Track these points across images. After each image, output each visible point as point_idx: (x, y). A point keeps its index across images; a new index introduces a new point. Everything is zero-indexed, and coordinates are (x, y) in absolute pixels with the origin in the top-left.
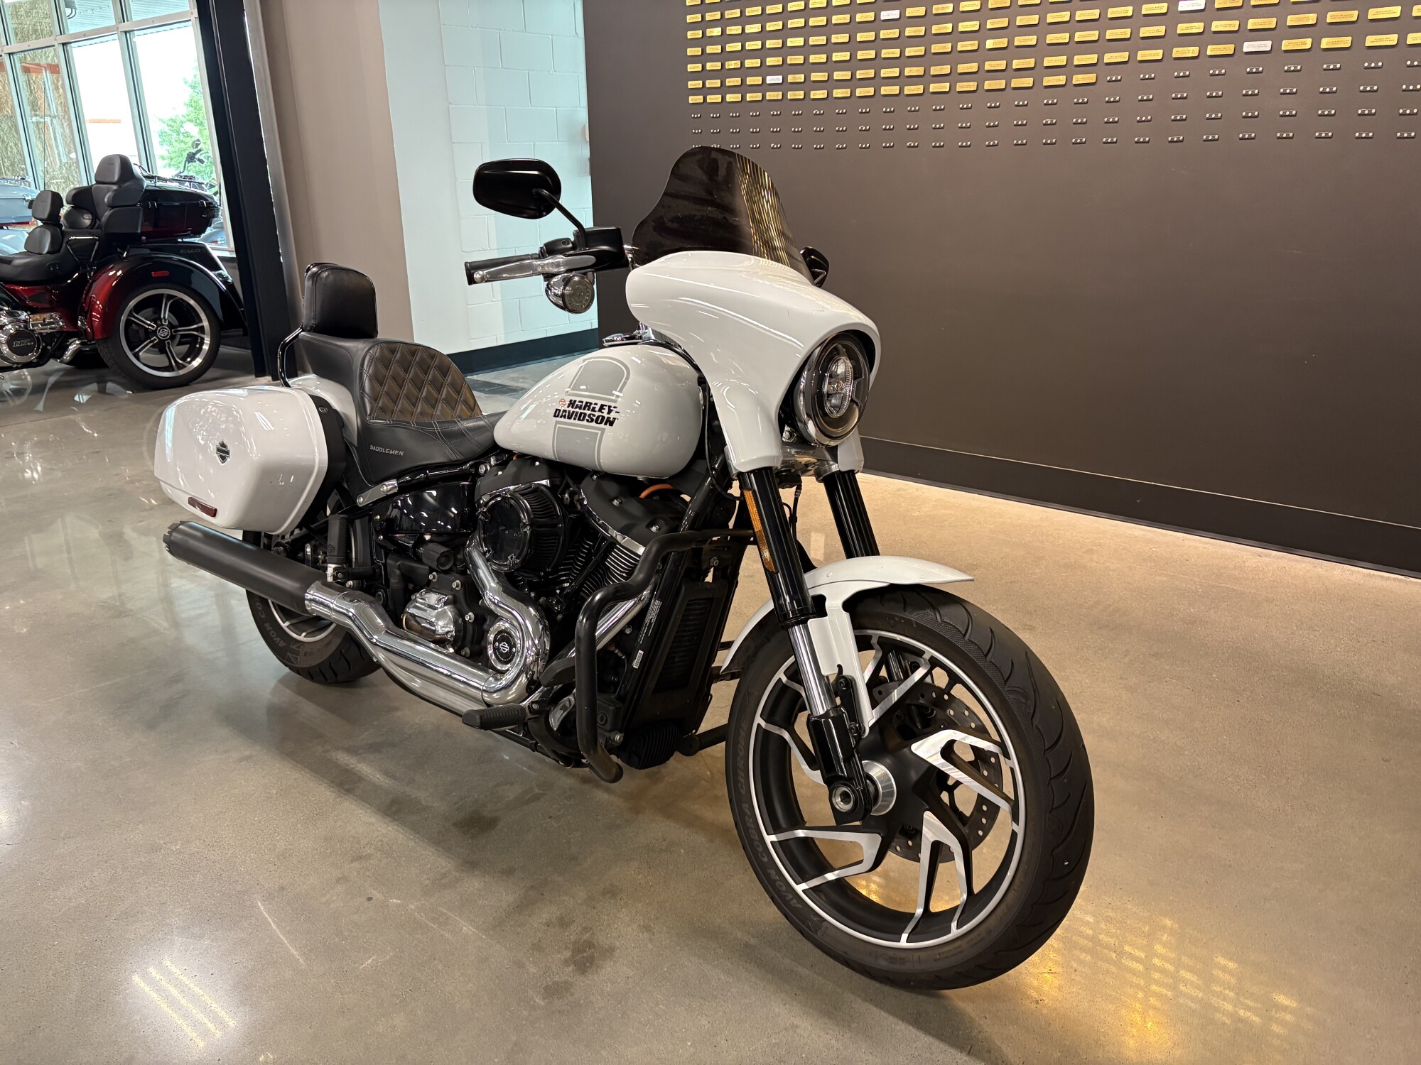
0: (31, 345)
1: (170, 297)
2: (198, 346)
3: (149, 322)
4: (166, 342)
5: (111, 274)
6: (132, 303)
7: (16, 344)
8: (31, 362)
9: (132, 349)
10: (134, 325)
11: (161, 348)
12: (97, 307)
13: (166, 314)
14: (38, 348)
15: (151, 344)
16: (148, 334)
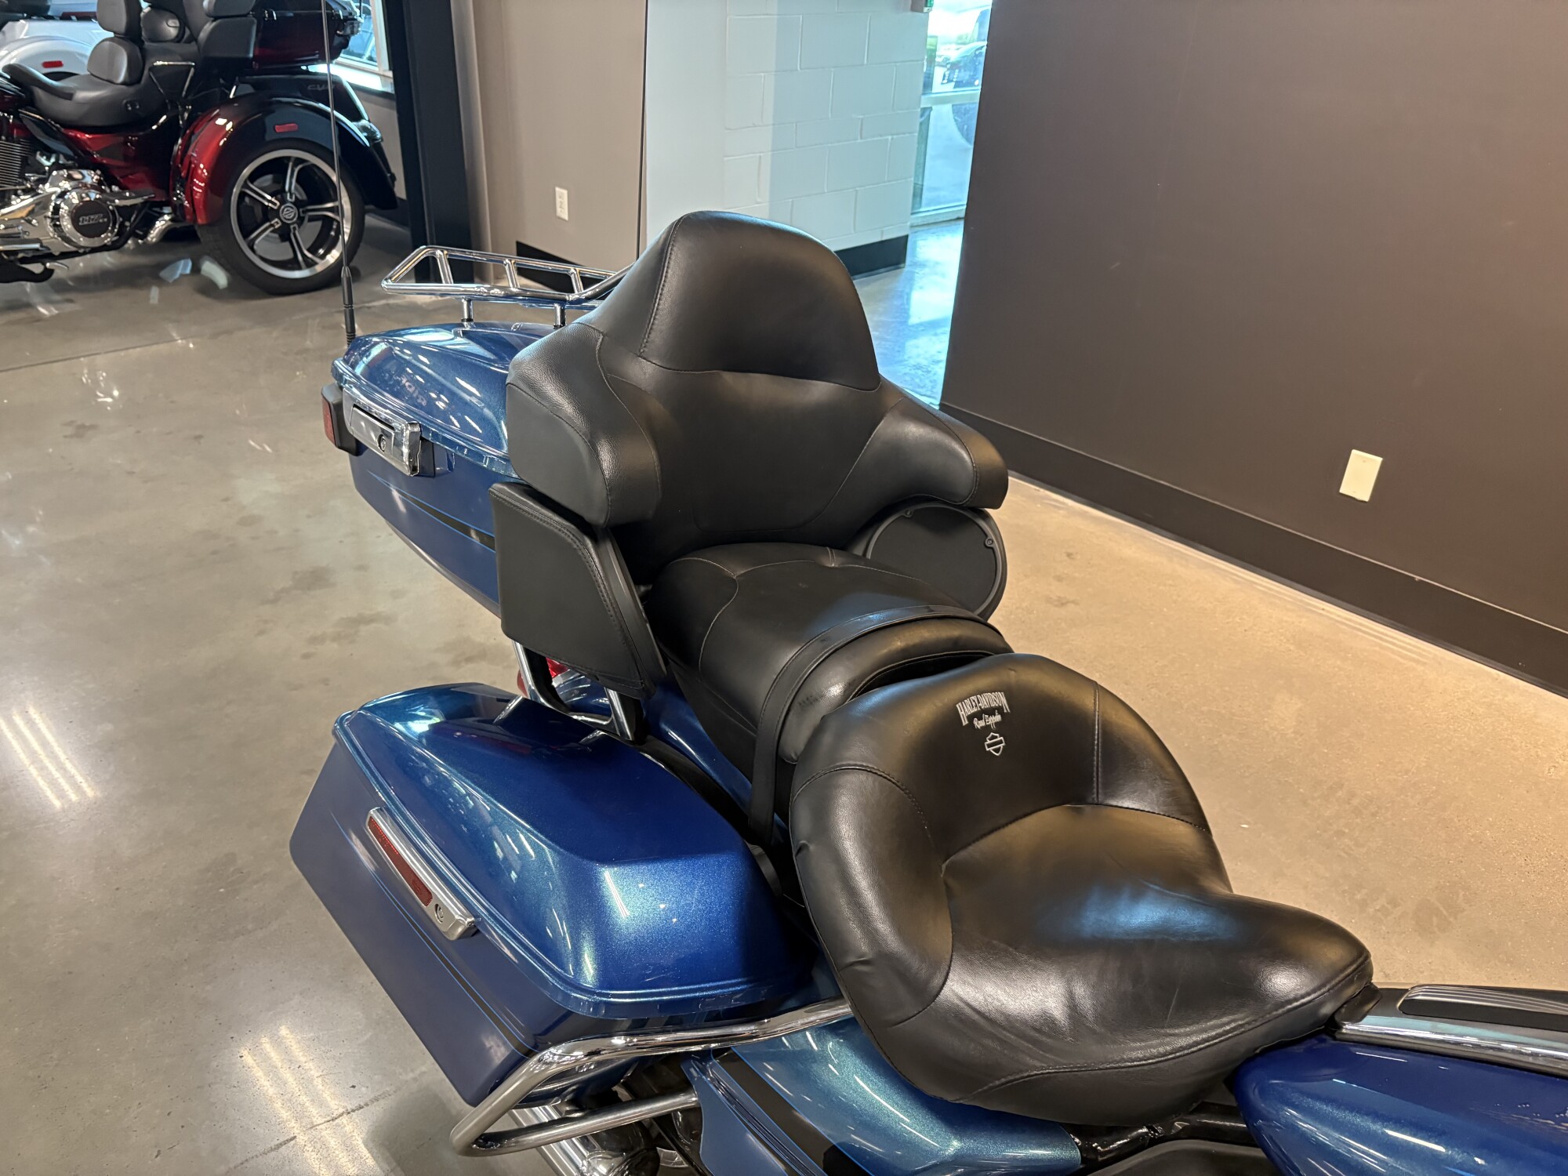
0: (104, 222)
1: (299, 161)
2: (333, 233)
3: (269, 197)
4: (292, 227)
5: (220, 121)
6: (247, 172)
7: (84, 221)
8: (105, 245)
9: (245, 235)
10: (247, 199)
11: (284, 234)
12: (200, 172)
13: (291, 183)
14: (114, 227)
15: (272, 229)
16: (268, 214)
